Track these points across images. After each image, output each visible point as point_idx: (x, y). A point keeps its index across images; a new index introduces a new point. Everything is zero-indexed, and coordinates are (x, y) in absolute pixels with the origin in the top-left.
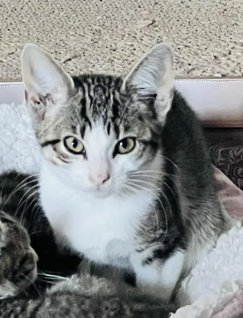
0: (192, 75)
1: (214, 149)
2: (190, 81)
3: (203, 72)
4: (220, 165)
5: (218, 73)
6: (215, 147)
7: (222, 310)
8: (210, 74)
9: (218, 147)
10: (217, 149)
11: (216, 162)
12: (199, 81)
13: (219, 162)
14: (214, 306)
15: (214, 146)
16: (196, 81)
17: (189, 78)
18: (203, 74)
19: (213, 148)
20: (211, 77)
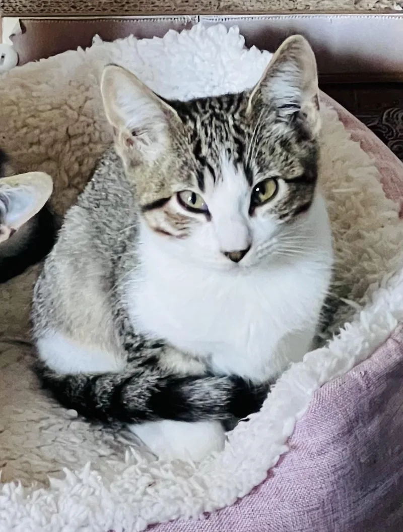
0: (361, 7)
1: (392, 113)
2: (358, 17)
3: (377, 2)
4: (400, 136)
5: (398, 4)
6: (393, 110)
7: (369, 357)
8: (386, 6)
9: (399, 110)
10: (397, 113)
11: (394, 131)
12: (370, 17)
13: (398, 131)
14: (357, 352)
15: (391, 109)
16: (366, 17)
17: (357, 11)
18: (377, 5)
19: (391, 111)
20: (388, 10)
